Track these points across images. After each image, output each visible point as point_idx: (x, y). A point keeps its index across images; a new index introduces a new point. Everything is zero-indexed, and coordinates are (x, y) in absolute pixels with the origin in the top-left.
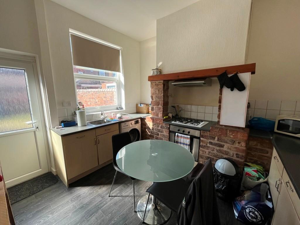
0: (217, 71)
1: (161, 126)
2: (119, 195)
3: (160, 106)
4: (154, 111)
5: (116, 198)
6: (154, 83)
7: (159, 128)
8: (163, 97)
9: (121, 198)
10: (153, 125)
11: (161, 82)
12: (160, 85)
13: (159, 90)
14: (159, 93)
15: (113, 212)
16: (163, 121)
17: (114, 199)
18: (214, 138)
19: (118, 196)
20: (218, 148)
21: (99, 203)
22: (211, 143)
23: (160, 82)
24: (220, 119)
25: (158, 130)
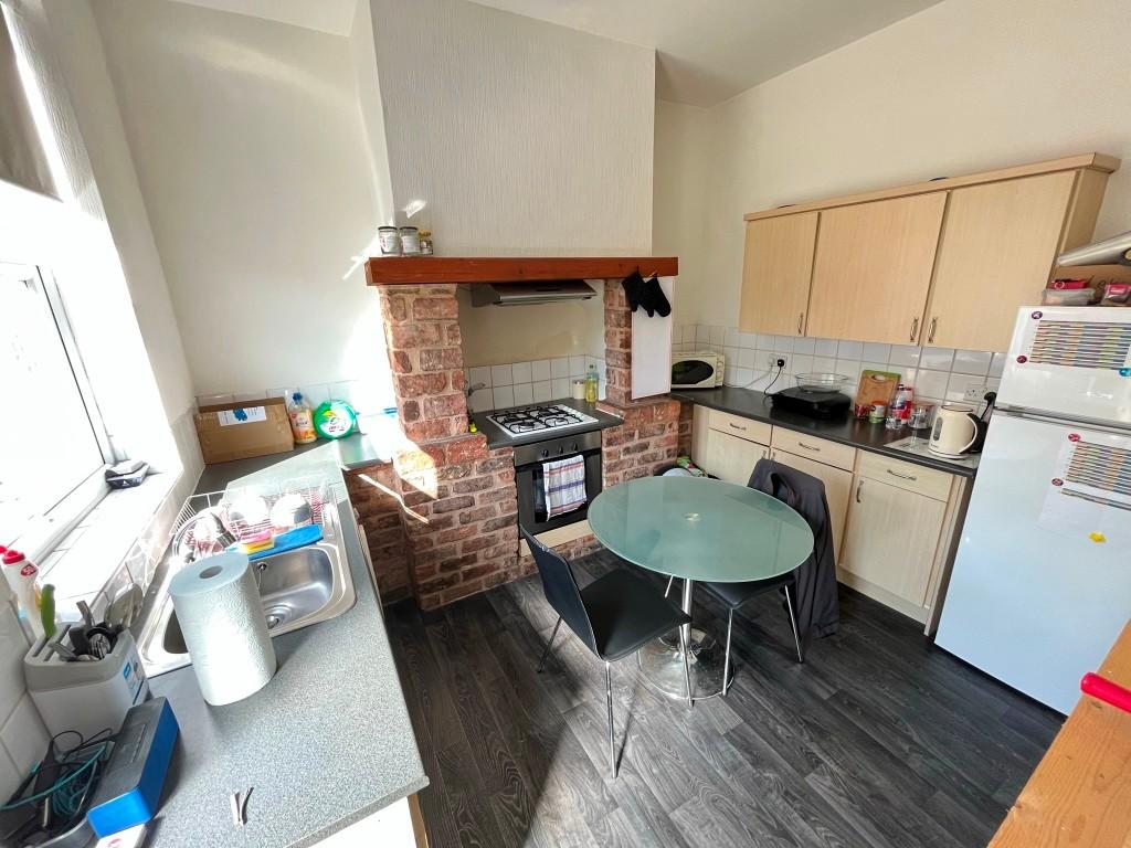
0: (620, 265)
1: (483, 464)
2: (619, 742)
3: (450, 390)
4: (423, 419)
5: (629, 752)
6: (410, 292)
7: (475, 475)
8: (460, 351)
9: (632, 738)
10: (442, 477)
11: (447, 292)
12: (443, 305)
13: (438, 327)
14: (441, 338)
15: (684, 766)
16: (488, 443)
17: (632, 761)
18: (632, 435)
19: (621, 745)
20: (639, 455)
21: (638, 819)
22: (627, 450)
23: (439, 291)
24: (630, 385)
25: (469, 484)
